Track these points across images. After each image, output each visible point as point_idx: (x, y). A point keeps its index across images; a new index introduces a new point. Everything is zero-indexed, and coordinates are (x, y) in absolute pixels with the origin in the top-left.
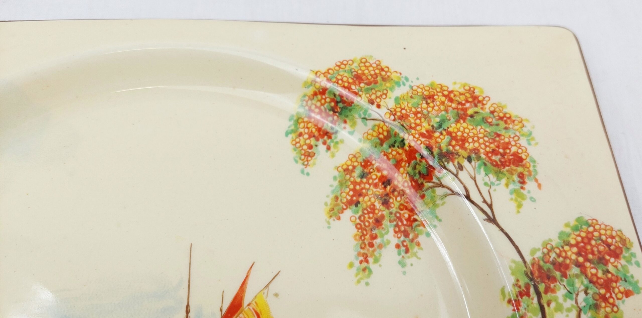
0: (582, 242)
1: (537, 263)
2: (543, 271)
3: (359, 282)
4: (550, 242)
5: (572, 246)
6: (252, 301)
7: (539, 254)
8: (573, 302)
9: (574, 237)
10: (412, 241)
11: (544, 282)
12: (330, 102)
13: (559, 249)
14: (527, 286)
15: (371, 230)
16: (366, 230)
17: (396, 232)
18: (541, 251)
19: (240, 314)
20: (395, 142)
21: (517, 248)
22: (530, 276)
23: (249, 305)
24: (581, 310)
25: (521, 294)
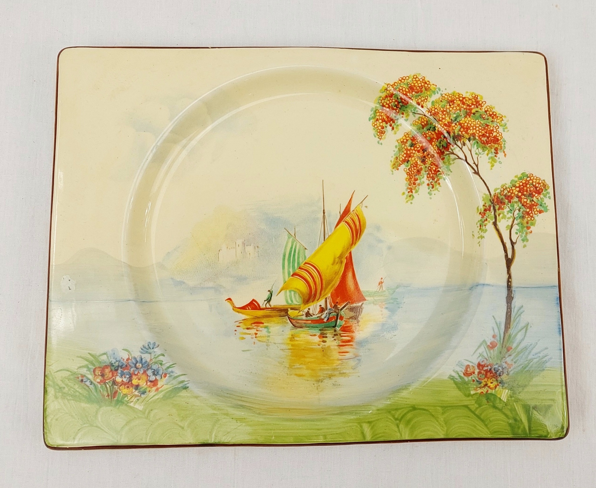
0: (522, 185)
1: (497, 195)
2: (499, 200)
3: (407, 202)
4: (505, 185)
5: (516, 187)
6: (355, 209)
7: (499, 191)
8: (512, 215)
9: (519, 183)
10: (436, 182)
11: (499, 205)
12: (395, 102)
13: (510, 189)
14: (490, 207)
15: (415, 176)
16: (412, 176)
17: (428, 177)
18: (500, 190)
19: (349, 215)
20: (430, 128)
21: (487, 187)
22: (492, 201)
23: (353, 211)
24: (515, 218)
25: (485, 210)
